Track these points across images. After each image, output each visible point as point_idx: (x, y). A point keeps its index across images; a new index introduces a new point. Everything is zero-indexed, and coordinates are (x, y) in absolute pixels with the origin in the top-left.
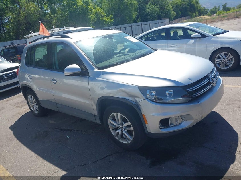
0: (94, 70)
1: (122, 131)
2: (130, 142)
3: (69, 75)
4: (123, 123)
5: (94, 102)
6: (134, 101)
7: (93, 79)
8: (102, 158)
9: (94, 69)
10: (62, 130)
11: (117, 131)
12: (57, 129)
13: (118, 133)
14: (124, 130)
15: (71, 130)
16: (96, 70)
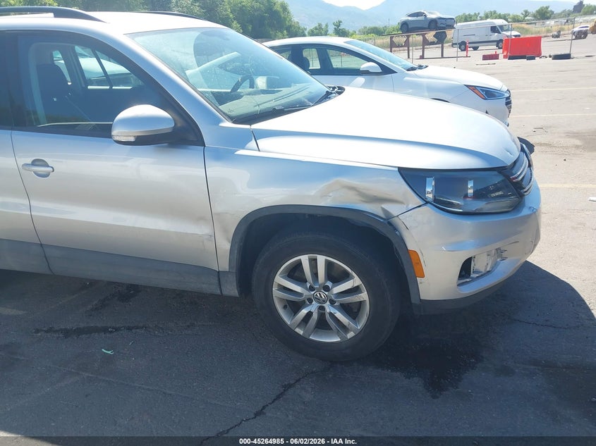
0: (221, 124)
1: (321, 308)
2: (350, 335)
3: (132, 139)
4: (329, 284)
5: (225, 231)
6: (381, 214)
7: (224, 155)
8: (274, 397)
9: (221, 121)
10: (67, 333)
11: (304, 312)
12: (46, 332)
13: (309, 314)
14: (328, 303)
15: (105, 330)
16: (228, 124)
